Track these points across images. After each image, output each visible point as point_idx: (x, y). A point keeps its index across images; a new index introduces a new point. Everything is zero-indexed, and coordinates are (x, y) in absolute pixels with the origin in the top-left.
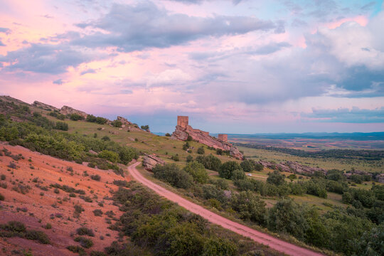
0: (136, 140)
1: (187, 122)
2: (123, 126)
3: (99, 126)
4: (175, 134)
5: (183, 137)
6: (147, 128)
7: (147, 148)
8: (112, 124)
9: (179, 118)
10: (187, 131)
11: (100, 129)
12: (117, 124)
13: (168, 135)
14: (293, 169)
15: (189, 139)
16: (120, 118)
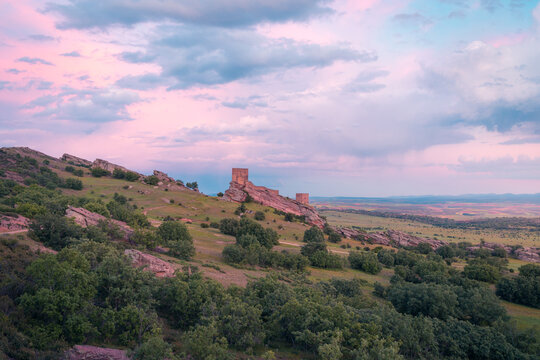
0: (172, 202)
1: (247, 177)
2: (160, 183)
3: (126, 183)
4: (229, 193)
5: (238, 198)
6: (195, 185)
7: (184, 212)
8: (145, 181)
9: (235, 170)
10: (247, 189)
11: (126, 188)
12: (152, 181)
13: (221, 195)
14: (394, 242)
15: (249, 200)
16: (157, 173)
